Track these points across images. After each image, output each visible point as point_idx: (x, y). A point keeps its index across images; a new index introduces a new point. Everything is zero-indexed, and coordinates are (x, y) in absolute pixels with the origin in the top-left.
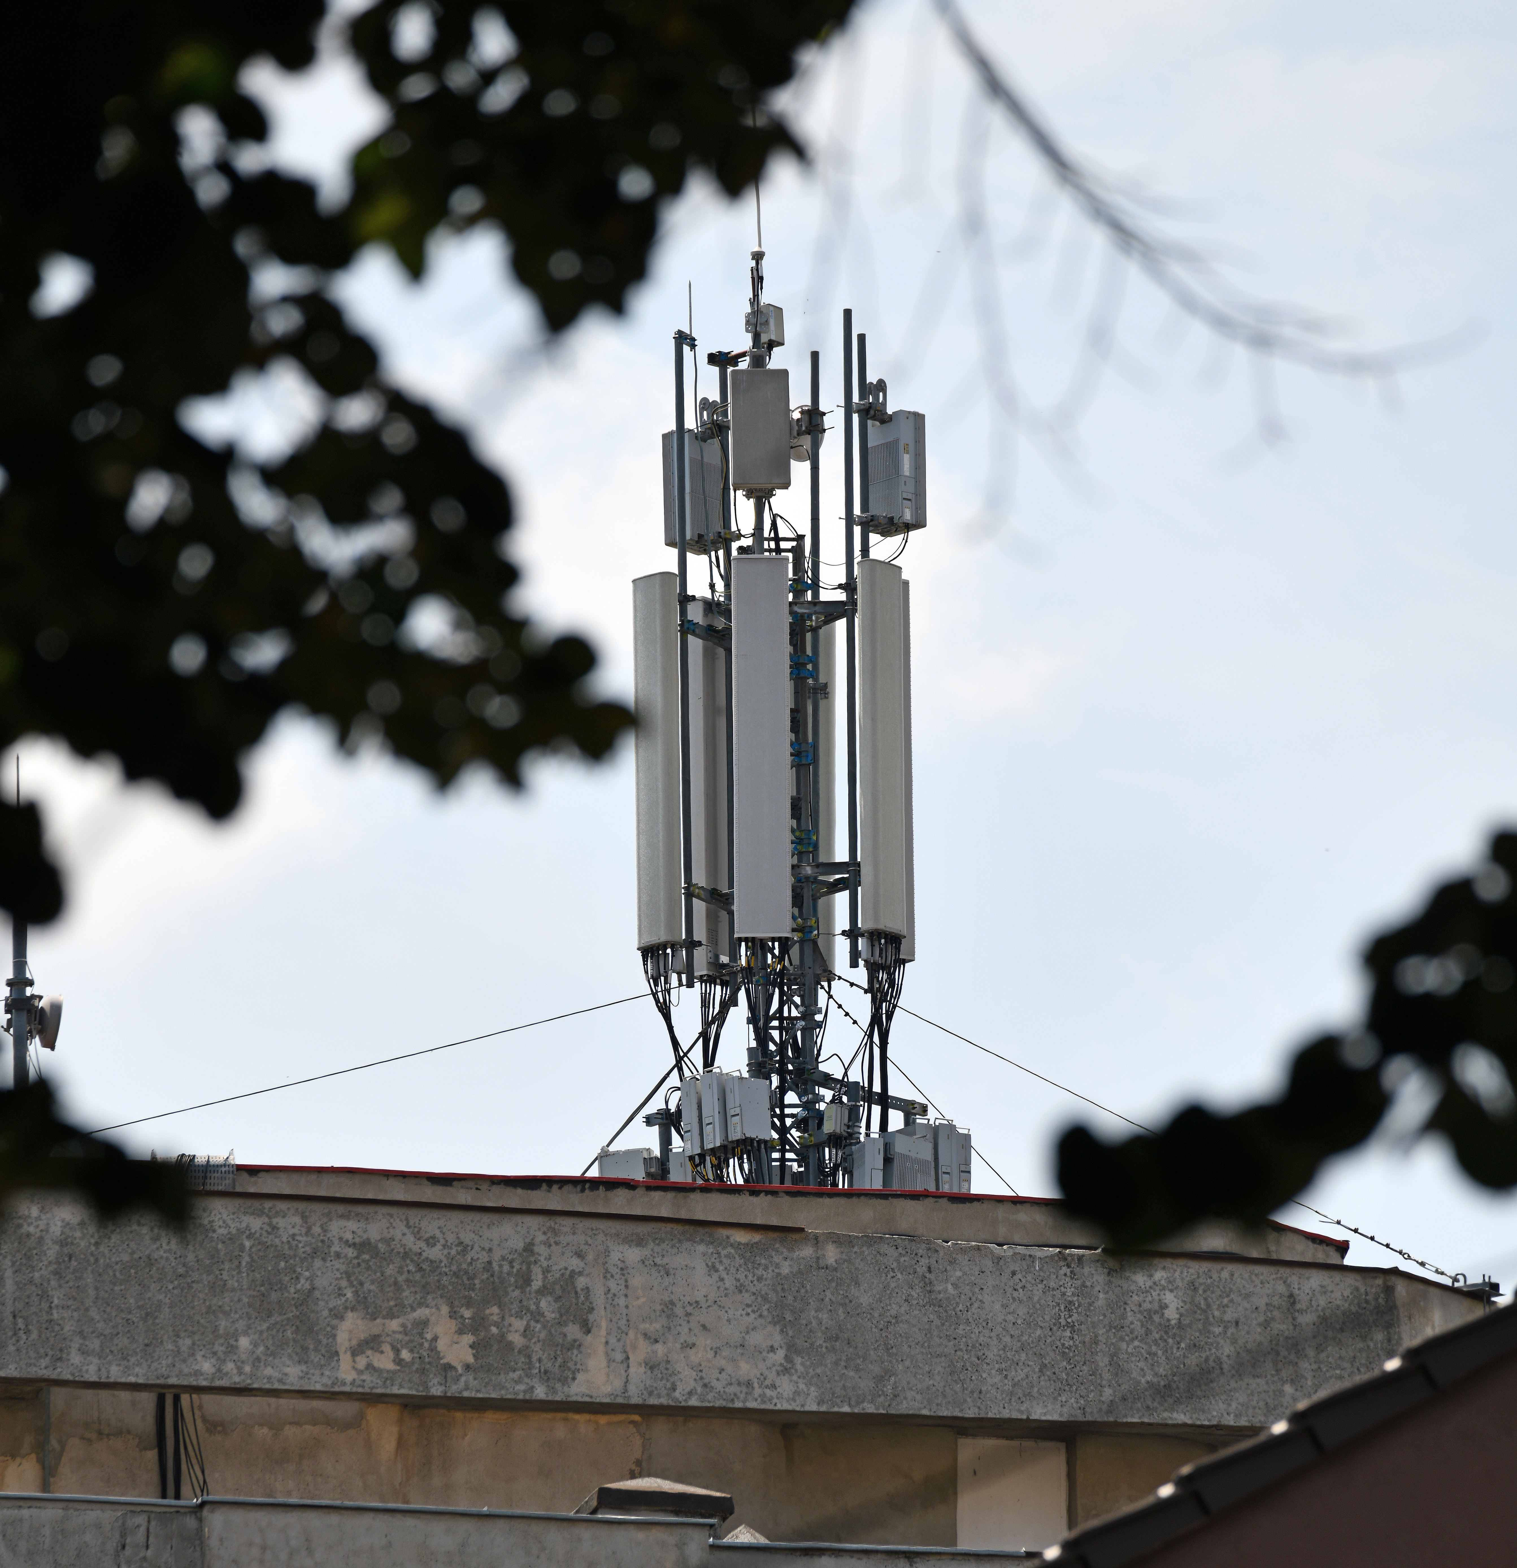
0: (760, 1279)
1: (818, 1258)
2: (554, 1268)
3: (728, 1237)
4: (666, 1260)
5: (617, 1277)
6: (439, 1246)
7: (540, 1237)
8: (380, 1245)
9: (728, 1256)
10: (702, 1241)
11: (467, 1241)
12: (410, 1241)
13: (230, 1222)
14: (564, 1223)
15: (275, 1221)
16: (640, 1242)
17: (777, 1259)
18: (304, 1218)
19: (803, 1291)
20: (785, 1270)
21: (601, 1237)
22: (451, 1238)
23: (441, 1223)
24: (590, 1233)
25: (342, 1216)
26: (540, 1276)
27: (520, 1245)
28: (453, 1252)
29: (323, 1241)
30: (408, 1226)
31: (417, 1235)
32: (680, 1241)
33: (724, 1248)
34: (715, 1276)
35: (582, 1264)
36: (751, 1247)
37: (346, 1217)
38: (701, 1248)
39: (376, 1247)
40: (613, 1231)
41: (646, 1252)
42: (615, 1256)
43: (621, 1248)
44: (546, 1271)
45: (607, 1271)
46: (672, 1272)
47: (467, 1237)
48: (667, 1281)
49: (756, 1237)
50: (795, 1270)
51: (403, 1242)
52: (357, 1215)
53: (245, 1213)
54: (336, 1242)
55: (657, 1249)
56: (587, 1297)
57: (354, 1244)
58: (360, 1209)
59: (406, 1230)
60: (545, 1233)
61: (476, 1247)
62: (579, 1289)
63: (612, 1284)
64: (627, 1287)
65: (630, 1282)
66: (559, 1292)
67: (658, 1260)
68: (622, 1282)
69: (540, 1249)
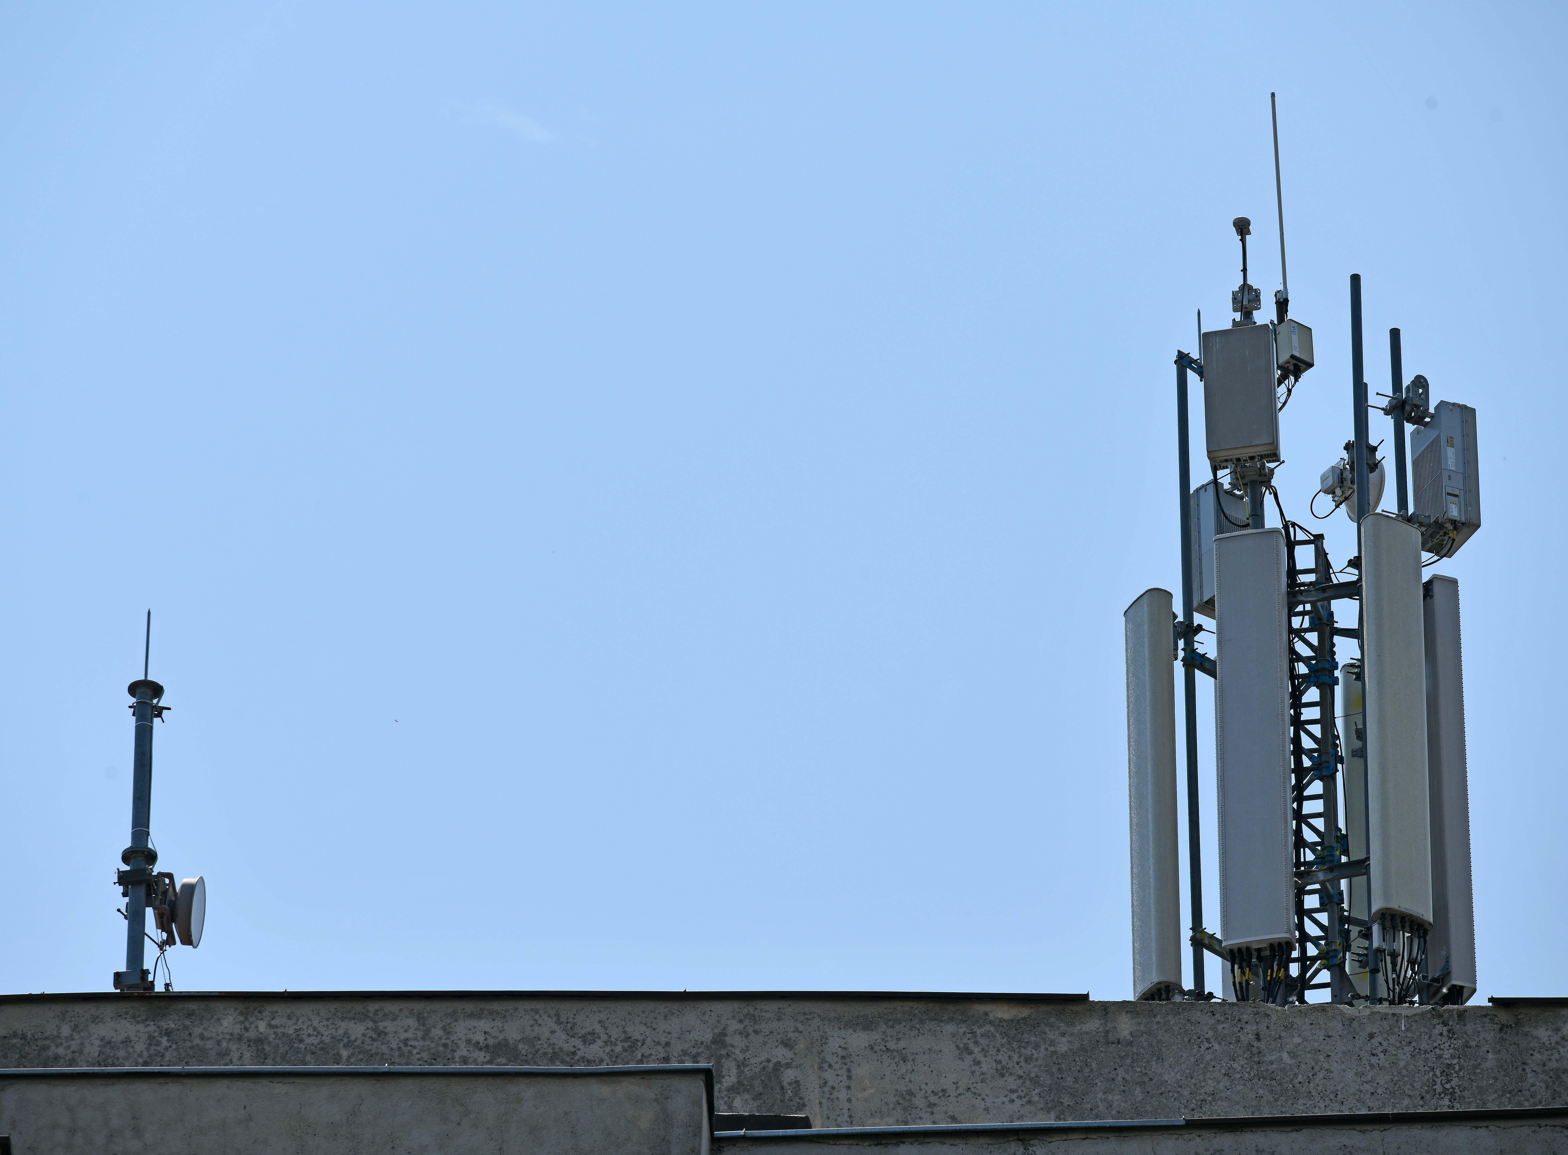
0: (1028, 1060)
1: (1107, 1032)
2: (752, 1061)
3: (986, 1014)
4: (902, 1044)
5: (837, 1066)
6: (599, 1043)
7: (734, 1026)
8: (521, 1046)
9: (985, 1035)
10: (951, 1019)
11: (637, 1036)
12: (561, 1039)
13: (323, 1030)
14: (767, 1008)
15: (381, 1025)
16: (868, 1025)
17: (1051, 1035)
18: (421, 1019)
19: (1087, 1070)
20: (1063, 1047)
21: (816, 1022)
22: (615, 1033)
23: (603, 1016)
24: (801, 1018)
25: (471, 1016)
26: (734, 1071)
27: (708, 1036)
28: (618, 1049)
29: (445, 1045)
30: (558, 1022)
31: (571, 1032)
32: (922, 1022)
33: (980, 1027)
34: (969, 1060)
35: (789, 1054)
36: (1016, 1023)
37: (478, 1016)
38: (950, 1028)
39: (516, 1048)
40: (833, 1015)
41: (876, 1036)
42: (834, 1044)
43: (842, 1033)
44: (741, 1065)
45: (824, 1061)
46: (910, 1057)
47: (636, 1031)
48: (903, 1068)
49: (1024, 1012)
50: (1076, 1045)
51: (551, 1041)
52: (491, 1013)
53: (343, 1019)
54: (462, 1045)
55: (889, 1031)
56: (796, 1093)
57: (487, 1046)
58: (496, 1006)
59: (556, 1027)
60: (741, 1021)
61: (649, 1042)
62: (785, 1084)
63: (829, 1075)
64: (849, 1077)
65: (854, 1072)
66: (759, 1089)
67: (892, 1045)
68: (844, 1072)
69: (737, 1041)
